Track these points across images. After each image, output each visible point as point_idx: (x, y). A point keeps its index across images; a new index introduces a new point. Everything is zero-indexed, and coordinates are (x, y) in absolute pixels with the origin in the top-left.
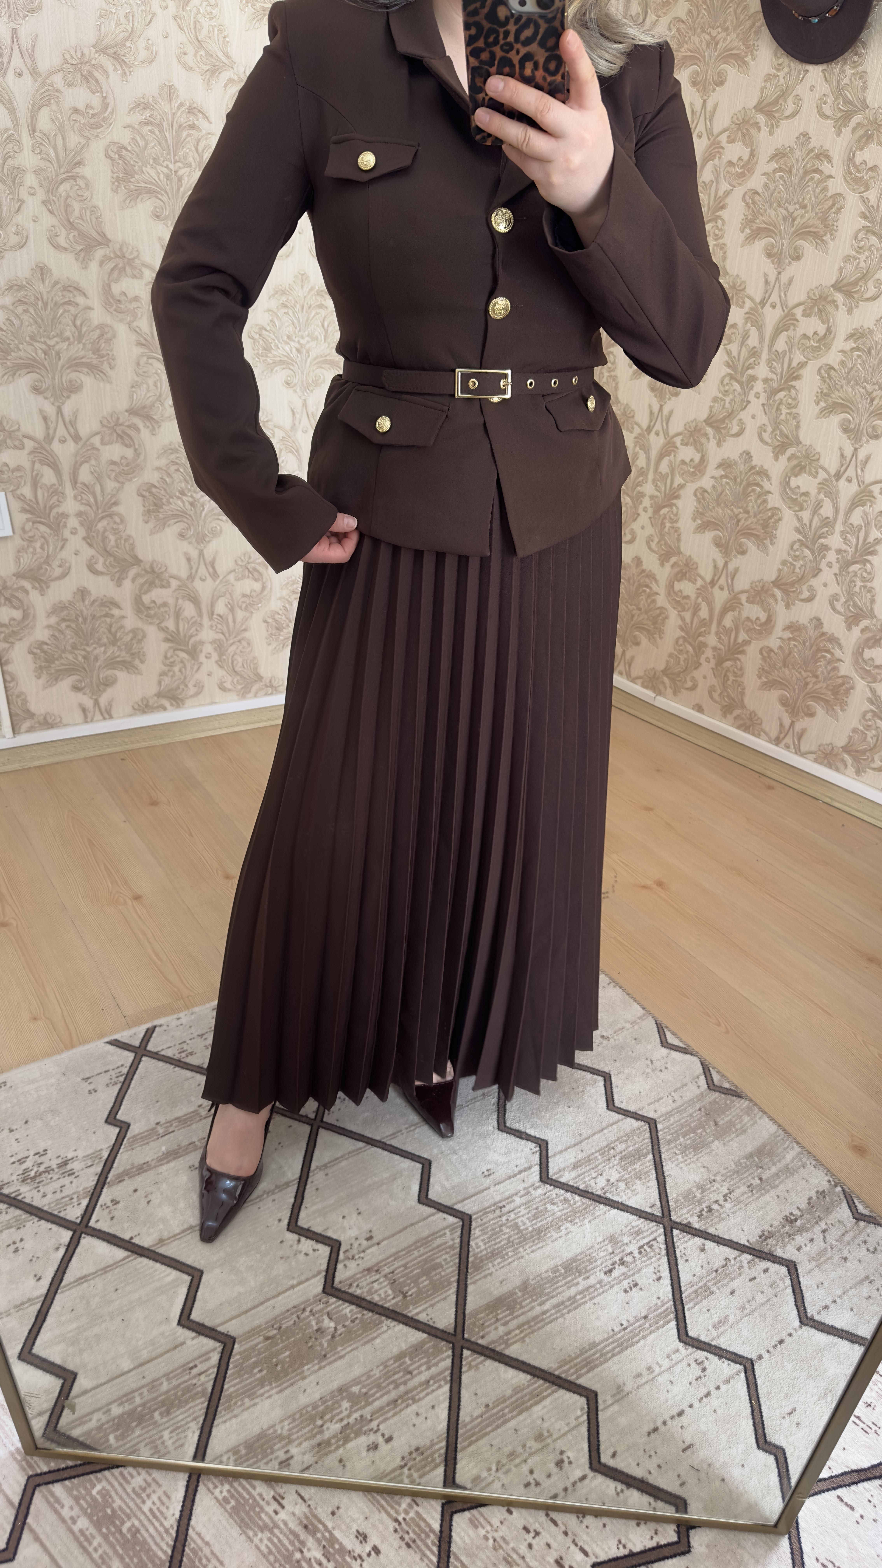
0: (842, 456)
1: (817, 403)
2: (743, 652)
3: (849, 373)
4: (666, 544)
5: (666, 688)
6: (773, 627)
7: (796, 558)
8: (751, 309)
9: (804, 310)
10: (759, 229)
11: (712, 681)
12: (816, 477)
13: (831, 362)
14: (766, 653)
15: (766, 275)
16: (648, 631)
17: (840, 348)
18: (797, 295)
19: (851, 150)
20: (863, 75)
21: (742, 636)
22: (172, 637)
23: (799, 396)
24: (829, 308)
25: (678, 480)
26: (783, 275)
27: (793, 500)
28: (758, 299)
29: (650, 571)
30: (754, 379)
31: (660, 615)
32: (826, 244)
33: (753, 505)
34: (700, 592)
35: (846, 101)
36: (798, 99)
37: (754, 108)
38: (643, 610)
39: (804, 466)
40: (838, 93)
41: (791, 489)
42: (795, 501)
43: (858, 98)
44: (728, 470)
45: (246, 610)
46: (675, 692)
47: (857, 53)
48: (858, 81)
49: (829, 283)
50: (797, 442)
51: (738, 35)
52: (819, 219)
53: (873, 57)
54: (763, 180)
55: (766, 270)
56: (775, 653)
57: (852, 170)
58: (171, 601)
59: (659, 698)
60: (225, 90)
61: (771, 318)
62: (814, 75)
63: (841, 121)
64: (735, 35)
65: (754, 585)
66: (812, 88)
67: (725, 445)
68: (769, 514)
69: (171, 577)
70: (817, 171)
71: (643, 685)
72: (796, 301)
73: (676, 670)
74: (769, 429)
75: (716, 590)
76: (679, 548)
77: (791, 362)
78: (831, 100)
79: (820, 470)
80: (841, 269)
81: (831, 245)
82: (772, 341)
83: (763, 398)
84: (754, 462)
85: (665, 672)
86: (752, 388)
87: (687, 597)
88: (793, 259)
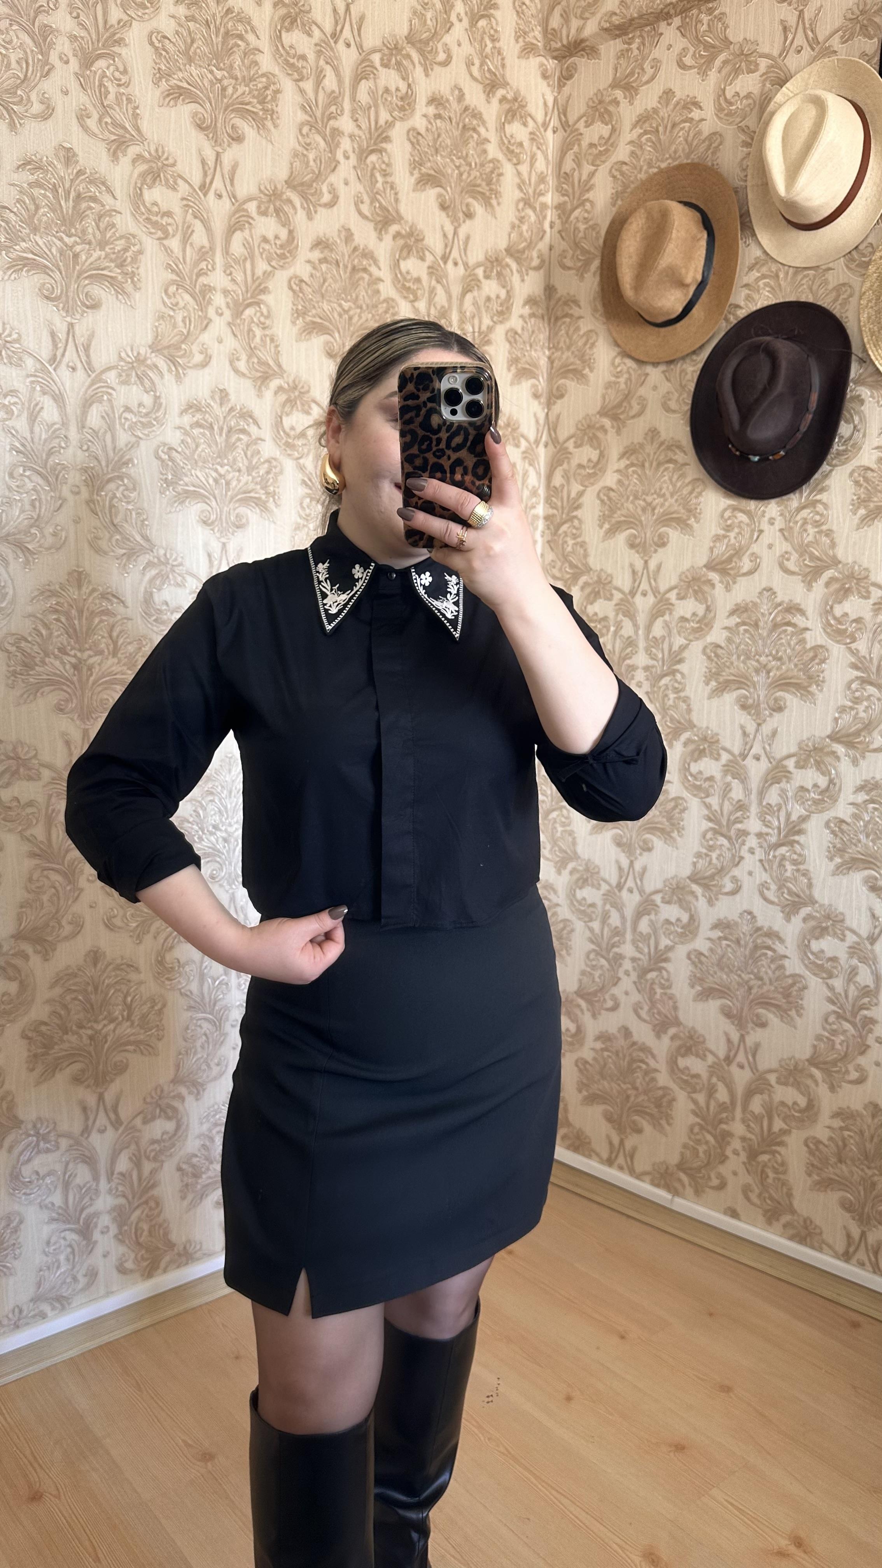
0: (873, 916)
1: (831, 859)
2: (782, 1144)
3: (865, 826)
4: (659, 1013)
5: (684, 1186)
6: (816, 1114)
7: (834, 1032)
8: (730, 761)
9: (797, 762)
10: (728, 682)
11: (745, 1178)
12: (843, 940)
13: (841, 815)
14: (813, 1146)
15: (742, 727)
16: (651, 1115)
17: (851, 801)
18: (785, 746)
19: (827, 603)
20: (829, 533)
21: (778, 1124)
22: (59, 1214)
23: (806, 852)
24: (828, 760)
25: (665, 942)
26: (764, 726)
27: (817, 966)
28: (736, 751)
29: (644, 1044)
30: (745, 833)
31: (664, 1096)
32: (812, 694)
33: (766, 970)
34: (714, 1070)
35: (813, 557)
36: (755, 557)
37: (705, 566)
38: (640, 1089)
39: (826, 928)
40: (803, 550)
41: (812, 953)
42: (821, 967)
43: (826, 554)
44: (727, 931)
45: (155, 1159)
46: (698, 1192)
47: (817, 513)
48: (824, 539)
49: (824, 735)
50: (812, 902)
51: (676, 501)
52: (800, 670)
53: (838, 517)
54: (725, 634)
55: (742, 722)
56: (826, 1146)
57: (832, 622)
58: (59, 1168)
59: (678, 1200)
60: (143, 574)
61: (756, 770)
62: (771, 534)
63: (811, 576)
64: (673, 500)
65: (783, 1063)
66: (770, 546)
67: (718, 904)
68: (790, 981)
69: (59, 1136)
70: (789, 624)
71: (653, 1183)
72: (785, 752)
73: (695, 1165)
74: (773, 887)
75: (734, 1069)
76: (677, 1018)
77: (788, 815)
78: (794, 556)
79: (847, 933)
80: (836, 720)
81: (820, 696)
82: (762, 793)
83: (759, 854)
84: (759, 923)
85: (681, 1166)
86: (743, 843)
87: (697, 1076)
88: (774, 710)
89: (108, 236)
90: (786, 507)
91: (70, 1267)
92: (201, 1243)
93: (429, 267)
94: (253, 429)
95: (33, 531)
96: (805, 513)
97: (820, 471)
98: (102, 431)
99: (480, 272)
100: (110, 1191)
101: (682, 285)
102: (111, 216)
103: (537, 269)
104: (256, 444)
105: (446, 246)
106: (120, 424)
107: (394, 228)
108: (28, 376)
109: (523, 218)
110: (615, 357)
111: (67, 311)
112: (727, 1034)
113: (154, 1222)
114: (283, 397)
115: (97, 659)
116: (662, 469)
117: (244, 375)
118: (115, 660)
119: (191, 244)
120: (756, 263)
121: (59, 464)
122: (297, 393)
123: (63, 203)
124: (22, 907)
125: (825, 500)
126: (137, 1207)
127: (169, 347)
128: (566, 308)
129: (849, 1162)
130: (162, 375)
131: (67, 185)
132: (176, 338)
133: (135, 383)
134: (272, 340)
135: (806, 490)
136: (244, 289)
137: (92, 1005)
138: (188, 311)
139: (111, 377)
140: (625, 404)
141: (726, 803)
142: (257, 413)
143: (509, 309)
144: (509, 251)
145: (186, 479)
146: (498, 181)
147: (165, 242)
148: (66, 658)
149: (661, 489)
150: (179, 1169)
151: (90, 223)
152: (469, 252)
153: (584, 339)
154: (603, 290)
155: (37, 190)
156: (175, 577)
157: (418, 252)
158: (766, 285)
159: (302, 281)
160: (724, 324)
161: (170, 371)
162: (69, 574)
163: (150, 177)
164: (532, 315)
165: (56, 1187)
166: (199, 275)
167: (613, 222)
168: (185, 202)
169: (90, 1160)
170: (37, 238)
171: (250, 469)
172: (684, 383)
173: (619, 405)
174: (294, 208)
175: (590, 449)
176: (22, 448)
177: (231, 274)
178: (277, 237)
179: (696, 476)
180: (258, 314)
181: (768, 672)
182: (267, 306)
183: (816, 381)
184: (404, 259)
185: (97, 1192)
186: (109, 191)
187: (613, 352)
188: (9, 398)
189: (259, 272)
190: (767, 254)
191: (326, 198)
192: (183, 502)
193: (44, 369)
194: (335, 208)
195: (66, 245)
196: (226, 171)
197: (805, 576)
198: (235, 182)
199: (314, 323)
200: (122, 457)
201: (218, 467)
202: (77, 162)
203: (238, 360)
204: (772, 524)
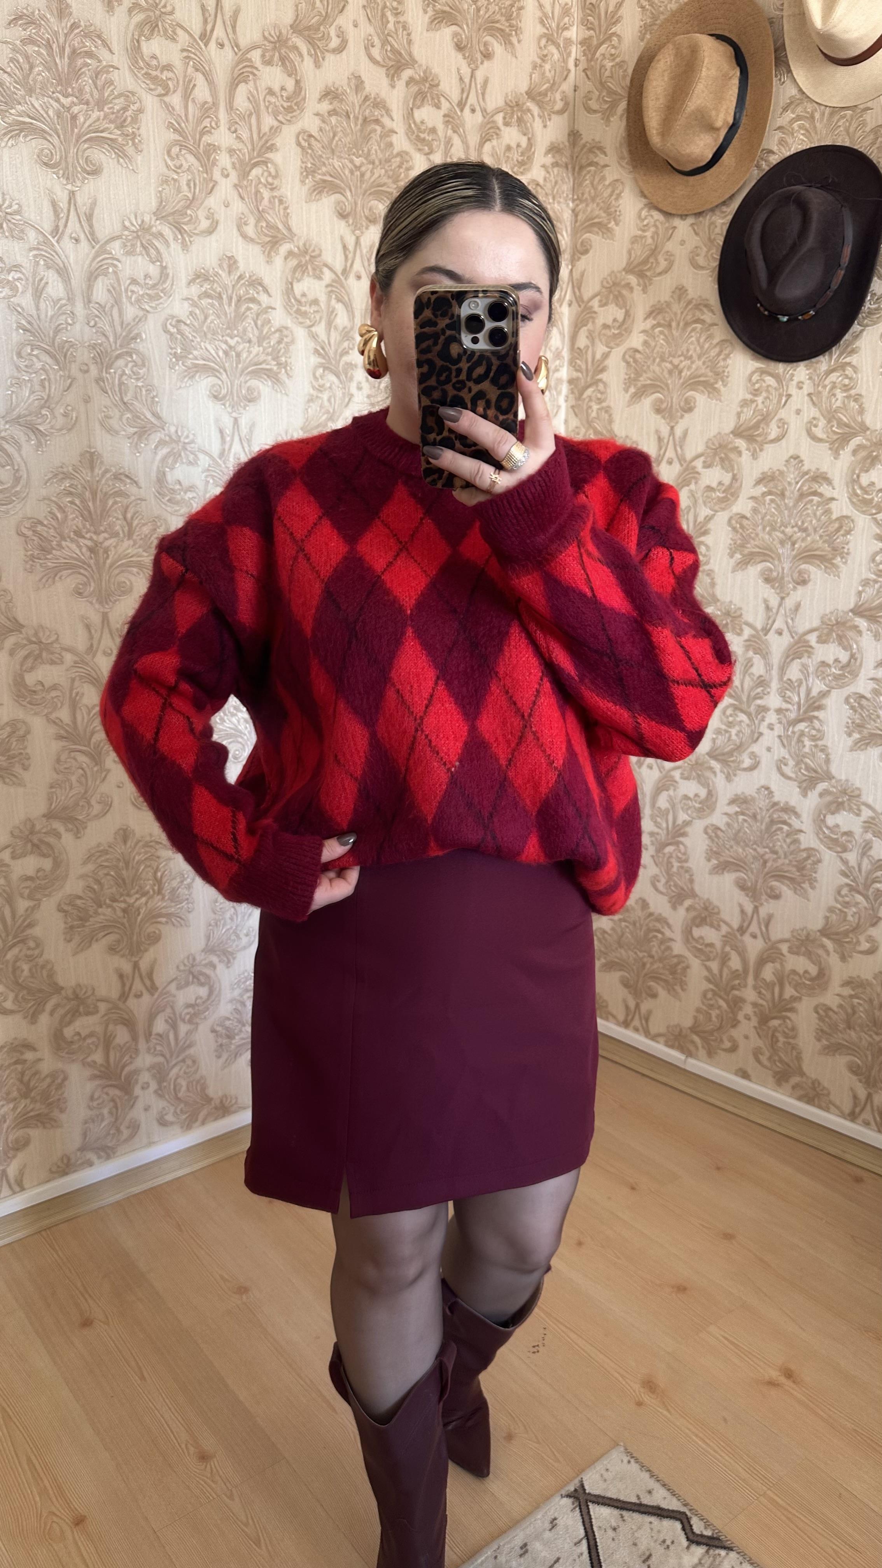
1: (850, 735)
2: (792, 1010)
4: (676, 885)
5: (697, 1048)
6: (827, 982)
7: (847, 904)
8: (753, 636)
9: (819, 637)
10: (752, 554)
11: (756, 1042)
12: (858, 815)
13: (861, 691)
14: (823, 1012)
15: (765, 601)
16: (666, 981)
17: (871, 676)
18: (808, 620)
19: (853, 472)
20: (857, 398)
21: (789, 992)
22: (100, 1071)
23: (825, 728)
24: (851, 634)
25: (682, 817)
26: (787, 600)
27: (832, 840)
28: (759, 626)
29: (660, 914)
30: (764, 709)
31: (679, 963)
32: (836, 567)
33: (781, 843)
34: (728, 939)
35: (840, 424)
36: (782, 423)
37: (732, 432)
38: (656, 958)
39: (842, 803)
40: (831, 416)
41: (828, 828)
42: (836, 841)
43: (855, 421)
44: (744, 806)
45: (190, 1022)
46: (710, 1054)
47: (847, 377)
48: (852, 404)
49: (846, 609)
50: (829, 777)
51: (704, 363)
52: (824, 542)
53: (868, 381)
54: (751, 504)
55: (766, 596)
56: (836, 1013)
57: (859, 491)
58: (99, 1029)
59: (691, 1061)
60: (155, 453)
61: (778, 645)
62: (799, 399)
63: (838, 443)
64: (700, 363)
65: (795, 934)
66: (798, 412)
67: (736, 779)
68: (805, 855)
69: (98, 1000)
70: (815, 493)
71: (667, 1045)
72: (807, 626)
73: (707, 1029)
74: (791, 763)
75: (747, 938)
76: (692, 890)
77: (809, 691)
78: (822, 423)
79: (863, 808)
80: (860, 593)
81: (844, 569)
82: (783, 669)
83: (779, 730)
84: (776, 799)
85: (694, 1029)
86: (763, 720)
87: (711, 945)
88: (798, 584)
89: (106, 95)
90: (815, 371)
91: (113, 1120)
92: (236, 1098)
93: (445, 116)
94: (263, 298)
95: (44, 412)
96: (833, 377)
97: (851, 331)
98: (109, 305)
99: (499, 118)
100: (149, 1049)
101: (711, 128)
102: (108, 72)
103: (561, 112)
104: (266, 312)
105: (463, 91)
106: (127, 296)
107: (407, 73)
108: (31, 249)
109: (546, 56)
110: (642, 209)
111: (68, 178)
112: (740, 906)
113: (191, 1079)
114: (294, 262)
115: (112, 541)
116: (689, 329)
117: (252, 240)
118: (131, 542)
119: (193, 101)
120: (791, 103)
121: (67, 342)
122: (308, 258)
123: (58, 61)
124: (51, 787)
125: (854, 363)
126: (175, 1065)
127: (173, 213)
128: (591, 156)
129: (858, 1029)
130: (167, 243)
131: (61, 40)
132: (182, 203)
133: (141, 254)
134: (281, 202)
135: (836, 351)
136: (250, 148)
137: (123, 880)
138: (193, 173)
139: (116, 248)
140: (651, 260)
141: (747, 678)
142: (267, 281)
143: (530, 159)
144: (530, 94)
145: (195, 353)
146: (518, 15)
147: (167, 99)
148: (82, 541)
149: (688, 351)
150: (213, 1031)
151: (86, 81)
152: (487, 96)
153: (609, 190)
154: (629, 135)
155: (30, 46)
156: (187, 456)
157: (433, 99)
158: (800, 127)
159: (310, 136)
160: (756, 172)
161: (176, 239)
162: (82, 455)
163: (147, 27)
164: (556, 164)
165: (97, 1047)
166: (202, 133)
167: (640, 59)
168: (185, 54)
169: (129, 1023)
170: (33, 100)
171: (261, 340)
172: (712, 237)
173: (645, 262)
174: (301, 55)
175: (616, 308)
176: (28, 327)
177: (235, 131)
178: (283, 89)
179: (723, 338)
180: (266, 174)
181: (793, 544)
182: (275, 165)
183: (849, 233)
184: (418, 108)
185: (137, 1051)
186: (105, 44)
187: (640, 203)
188: (12, 274)
189: (265, 129)
190: (804, 93)
191: (335, 42)
192: (193, 377)
193: (47, 242)
194: (344, 53)
195: (63, 106)
196: (227, 17)
197: (833, 443)
198: (237, 29)
199: (324, 181)
200: (130, 332)
201: (228, 339)
202: (71, 14)
203: (246, 224)
204: (801, 388)
